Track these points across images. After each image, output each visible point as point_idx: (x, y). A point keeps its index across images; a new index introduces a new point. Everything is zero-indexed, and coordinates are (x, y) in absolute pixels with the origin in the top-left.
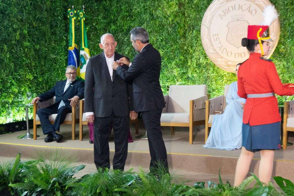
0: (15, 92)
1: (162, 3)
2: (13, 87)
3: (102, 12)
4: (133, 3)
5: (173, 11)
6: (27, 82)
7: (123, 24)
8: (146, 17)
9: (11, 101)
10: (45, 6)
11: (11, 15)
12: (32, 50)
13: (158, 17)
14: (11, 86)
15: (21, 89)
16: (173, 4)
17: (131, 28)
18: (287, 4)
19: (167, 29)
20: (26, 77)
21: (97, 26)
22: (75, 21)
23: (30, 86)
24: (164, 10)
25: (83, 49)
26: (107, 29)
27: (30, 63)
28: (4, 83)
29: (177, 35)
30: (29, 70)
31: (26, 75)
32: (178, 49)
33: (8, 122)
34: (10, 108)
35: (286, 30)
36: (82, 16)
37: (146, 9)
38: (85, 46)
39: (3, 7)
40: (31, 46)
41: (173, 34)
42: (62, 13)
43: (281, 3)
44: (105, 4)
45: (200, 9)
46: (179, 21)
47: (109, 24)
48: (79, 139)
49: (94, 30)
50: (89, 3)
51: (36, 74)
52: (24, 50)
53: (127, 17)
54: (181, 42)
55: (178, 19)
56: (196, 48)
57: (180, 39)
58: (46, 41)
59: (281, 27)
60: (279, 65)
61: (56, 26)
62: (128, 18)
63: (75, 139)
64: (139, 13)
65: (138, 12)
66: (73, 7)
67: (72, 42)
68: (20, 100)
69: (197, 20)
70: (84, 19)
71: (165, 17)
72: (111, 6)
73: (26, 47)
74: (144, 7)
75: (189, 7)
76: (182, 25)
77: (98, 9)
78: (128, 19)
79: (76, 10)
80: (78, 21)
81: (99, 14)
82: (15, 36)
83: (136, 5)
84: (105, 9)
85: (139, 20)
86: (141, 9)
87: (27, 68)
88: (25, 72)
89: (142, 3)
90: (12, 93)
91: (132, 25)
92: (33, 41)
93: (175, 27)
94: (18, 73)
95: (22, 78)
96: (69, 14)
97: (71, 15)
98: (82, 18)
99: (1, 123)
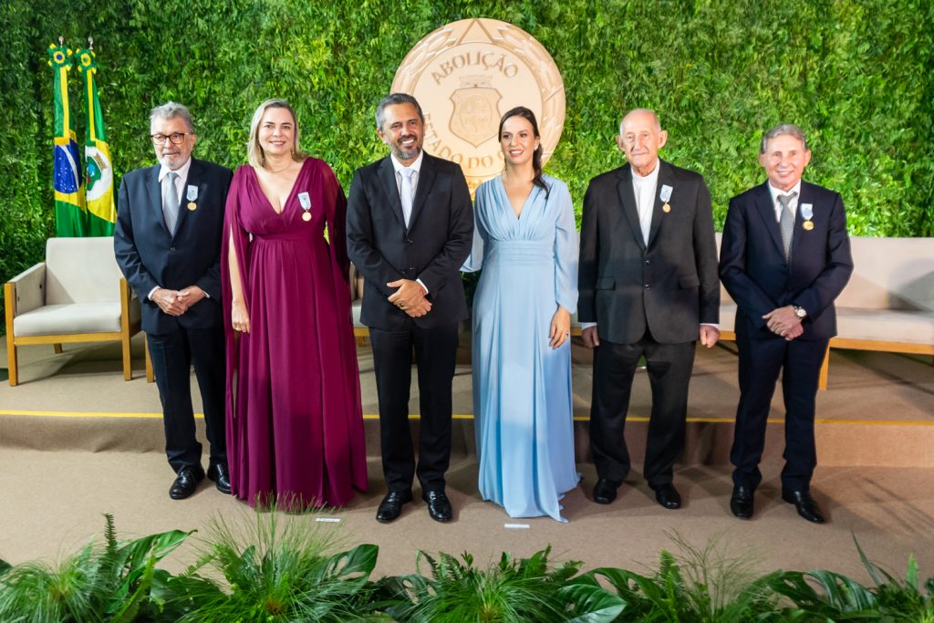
1: (292, 42)
3: (135, 55)
4: (218, 38)
5: (319, 60)
7: (191, 85)
8: (252, 71)
13: (283, 73)
17: (213, 96)
18: (580, 58)
19: (306, 102)
21: (123, 90)
22: (68, 73)
24: (299, 59)
25: (93, 144)
26: (150, 98)
29: (331, 116)
32: (334, 147)
35: (577, 111)
36: (89, 63)
37: (251, 54)
38: (97, 136)
41: (320, 113)
42: (26, 55)
43: (567, 55)
44: (144, 38)
45: (384, 58)
46: (335, 84)
47: (154, 84)
49: (114, 98)
50: (100, 33)
53: (204, 69)
54: (341, 130)
55: (331, 80)
56: (377, 145)
57: (337, 124)
59: (567, 107)
61: (15, 86)
62: (206, 73)
64: (235, 63)
65: (232, 60)
66: (61, 39)
67: (62, 125)
69: (377, 84)
70: (95, 71)
71: (300, 74)
72: (159, 41)
74: (247, 48)
75: (358, 53)
76: (343, 94)
77: (125, 47)
78: (204, 75)
79: (69, 48)
80: (77, 78)
81: (125, 60)
83: (225, 42)
84: (142, 49)
85: (235, 79)
86: (239, 53)
89: (241, 39)
91: (217, 88)
93: (325, 96)
96: (53, 57)
97: (56, 60)
98: (88, 68)
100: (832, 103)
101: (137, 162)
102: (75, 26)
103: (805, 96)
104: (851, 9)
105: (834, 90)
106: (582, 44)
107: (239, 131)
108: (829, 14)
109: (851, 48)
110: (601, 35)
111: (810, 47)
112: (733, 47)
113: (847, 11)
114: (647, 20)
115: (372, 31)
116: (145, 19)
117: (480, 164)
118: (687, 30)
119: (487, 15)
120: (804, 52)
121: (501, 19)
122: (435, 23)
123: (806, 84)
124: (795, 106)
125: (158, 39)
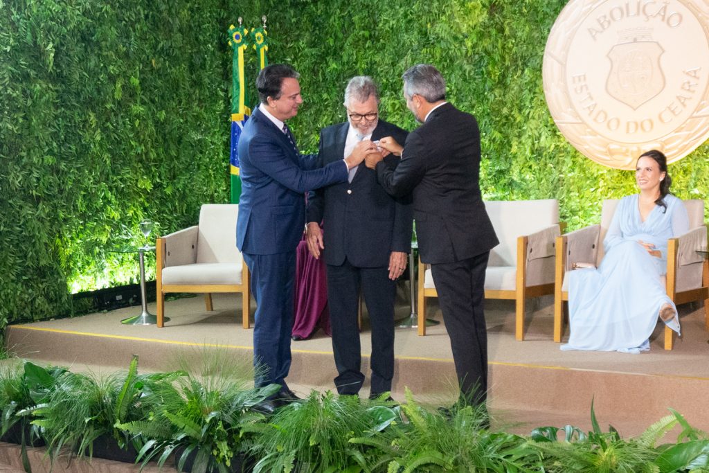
0: (114, 217)
1: (448, 6)
2: (109, 208)
3: (307, 30)
4: (380, 6)
5: (475, 23)
6: (140, 197)
7: (355, 57)
8: (412, 38)
9: (104, 239)
10: (177, 21)
11: (103, 43)
12: (150, 122)
13: (439, 39)
14: (105, 205)
15: (126, 212)
16: (475, 8)
17: (375, 67)
19: (461, 68)
20: (136, 185)
21: (295, 64)
22: (244, 52)
23: (147, 205)
24: (454, 22)
26: (319, 71)
27: (147, 154)
28: (90, 200)
29: (485, 82)
30: (144, 168)
31: (137, 180)
32: (488, 114)
33: (99, 287)
34: (104, 255)
36: (262, 41)
37: (410, 21)
39: (87, 26)
40: (148, 114)
41: (475, 79)
42: (215, 36)
44: (314, 12)
45: (541, 15)
46: (490, 48)
47: (322, 58)
50: (278, 10)
51: (160, 177)
52: (132, 122)
53: (367, 39)
54: (495, 97)
55: (486, 43)
56: (532, 111)
57: (491, 90)
58: (180, 102)
61: (203, 66)
62: (368, 44)
64: (394, 31)
65: (392, 28)
66: (240, 20)
67: (238, 101)
68: (125, 238)
69: (533, 44)
70: (267, 48)
71: (456, 38)
72: (328, 15)
73: (138, 116)
74: (406, 15)
75: (514, 12)
76: (497, 58)
77: (298, 22)
78: (367, 46)
79: (246, 27)
80: (252, 54)
81: (299, 35)
82: (113, 92)
83: (387, 10)
84: (313, 23)
85: (394, 48)
86: (398, 21)
87: (140, 165)
88: (136, 174)
89: (401, 7)
90: (108, 223)
91: (377, 58)
92: (153, 101)
93: (480, 61)
94: (119, 177)
95: (128, 187)
96: (232, 38)
97: (235, 40)
98: (261, 45)
99: (85, 289)
101: (307, 136)
107: (396, 102)
117: (639, 128)
125: (327, 13)
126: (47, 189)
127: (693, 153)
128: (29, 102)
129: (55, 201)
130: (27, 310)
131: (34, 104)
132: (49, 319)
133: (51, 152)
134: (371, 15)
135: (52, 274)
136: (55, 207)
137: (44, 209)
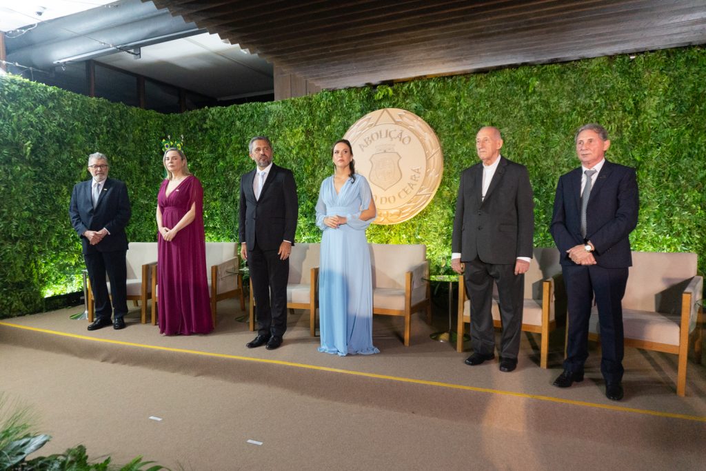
1: (283, 131)
2: (77, 243)
3: (208, 144)
5: (298, 141)
9: (73, 263)
10: (132, 136)
11: (75, 144)
13: (278, 150)
16: (298, 132)
18: (453, 129)
21: (201, 163)
24: (287, 140)
28: (63, 239)
29: (303, 174)
32: (305, 192)
33: (69, 291)
35: (451, 165)
39: (61, 133)
42: (158, 146)
43: (445, 128)
44: (212, 134)
45: (334, 137)
46: (306, 155)
47: (216, 159)
48: (150, 322)
54: (309, 182)
55: (304, 152)
57: (307, 178)
58: (133, 182)
59: (444, 162)
60: (443, 213)
61: (149, 163)
63: (146, 323)
66: (169, 137)
71: (287, 149)
72: (219, 136)
75: (319, 135)
76: (310, 160)
77: (203, 139)
79: (172, 141)
81: (204, 147)
82: (80, 174)
84: (211, 140)
90: (76, 252)
93: (301, 162)
96: (164, 146)
99: (57, 293)
100: (646, 151)
102: (182, 129)
103: (622, 147)
104: (659, 79)
105: (647, 141)
106: (454, 120)
108: (639, 84)
109: (658, 108)
110: (466, 113)
111: (624, 111)
112: (563, 114)
113: (655, 80)
114: (498, 101)
115: (327, 122)
116: (212, 123)
118: (528, 105)
119: (394, 106)
120: (620, 114)
121: (402, 108)
122: (363, 112)
123: (622, 138)
124: (613, 155)
125: (218, 135)
126: (25, 233)
127: (417, 215)
128: (10, 178)
129: (32, 240)
130: (6, 310)
131: (14, 179)
132: (24, 315)
133: (29, 209)
134: (242, 135)
135: (29, 286)
136: (32, 243)
137: (20, 245)
